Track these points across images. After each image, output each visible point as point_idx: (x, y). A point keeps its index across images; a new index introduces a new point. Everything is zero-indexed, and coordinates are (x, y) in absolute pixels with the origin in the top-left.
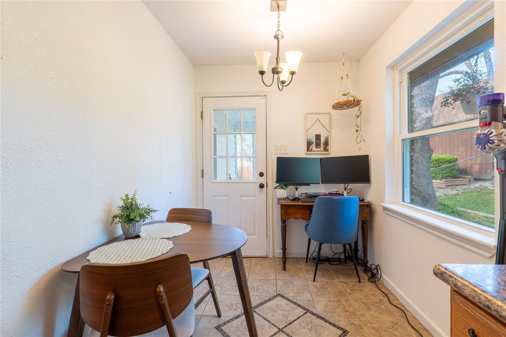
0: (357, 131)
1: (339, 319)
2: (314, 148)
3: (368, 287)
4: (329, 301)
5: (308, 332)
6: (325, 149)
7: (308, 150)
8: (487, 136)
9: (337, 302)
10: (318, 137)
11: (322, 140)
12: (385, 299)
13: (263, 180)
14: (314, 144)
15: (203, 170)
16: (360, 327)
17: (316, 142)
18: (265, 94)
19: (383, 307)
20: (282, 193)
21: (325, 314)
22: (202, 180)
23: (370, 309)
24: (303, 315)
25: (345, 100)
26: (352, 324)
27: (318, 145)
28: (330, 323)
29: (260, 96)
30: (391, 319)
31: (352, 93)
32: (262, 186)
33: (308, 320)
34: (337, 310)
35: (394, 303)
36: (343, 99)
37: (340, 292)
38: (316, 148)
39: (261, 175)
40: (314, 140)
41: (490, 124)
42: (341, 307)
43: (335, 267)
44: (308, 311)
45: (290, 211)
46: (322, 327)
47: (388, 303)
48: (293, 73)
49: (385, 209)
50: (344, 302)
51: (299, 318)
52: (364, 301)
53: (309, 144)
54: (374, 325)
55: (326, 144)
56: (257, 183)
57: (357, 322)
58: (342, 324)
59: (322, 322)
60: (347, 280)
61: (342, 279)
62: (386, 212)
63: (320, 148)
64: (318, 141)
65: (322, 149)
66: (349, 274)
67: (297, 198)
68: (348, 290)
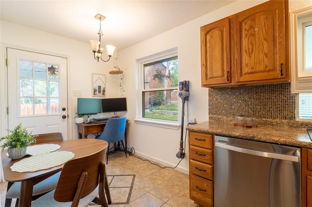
0: (120, 86)
1: (129, 172)
2: (97, 94)
3: (131, 158)
4: (120, 168)
5: (121, 182)
6: (103, 94)
7: (94, 94)
8: (182, 93)
9: (123, 167)
10: (100, 87)
11: (102, 89)
12: (139, 159)
13: (65, 113)
14: (98, 91)
15: (8, 108)
16: (138, 172)
17: (98, 90)
18: (66, 57)
19: (141, 162)
20: (80, 120)
21: (122, 173)
22: (7, 116)
23: (137, 165)
24: (113, 178)
25: (116, 70)
26: (134, 172)
27: (99, 92)
28: (127, 175)
29: (63, 57)
30: (146, 165)
31: (119, 67)
32: (64, 117)
33: (117, 179)
34: (126, 170)
35: (143, 159)
36: (115, 70)
37: (122, 164)
38: (98, 93)
39: (64, 109)
40: (97, 89)
41: (182, 90)
42: (126, 169)
43: (111, 155)
44: (114, 176)
45: (90, 129)
46: (125, 178)
47: (141, 160)
48: (110, 56)
49: (136, 121)
50: (126, 166)
51: (112, 180)
52: (133, 163)
53: (95, 91)
54: (142, 169)
55: (104, 91)
56: (61, 115)
57: (136, 170)
58: (131, 173)
59: (123, 176)
60: (122, 158)
61: (118, 159)
62: (137, 123)
63: (101, 93)
64: (100, 90)
65: (102, 94)
66: (120, 156)
67: (91, 122)
68: (124, 162)
